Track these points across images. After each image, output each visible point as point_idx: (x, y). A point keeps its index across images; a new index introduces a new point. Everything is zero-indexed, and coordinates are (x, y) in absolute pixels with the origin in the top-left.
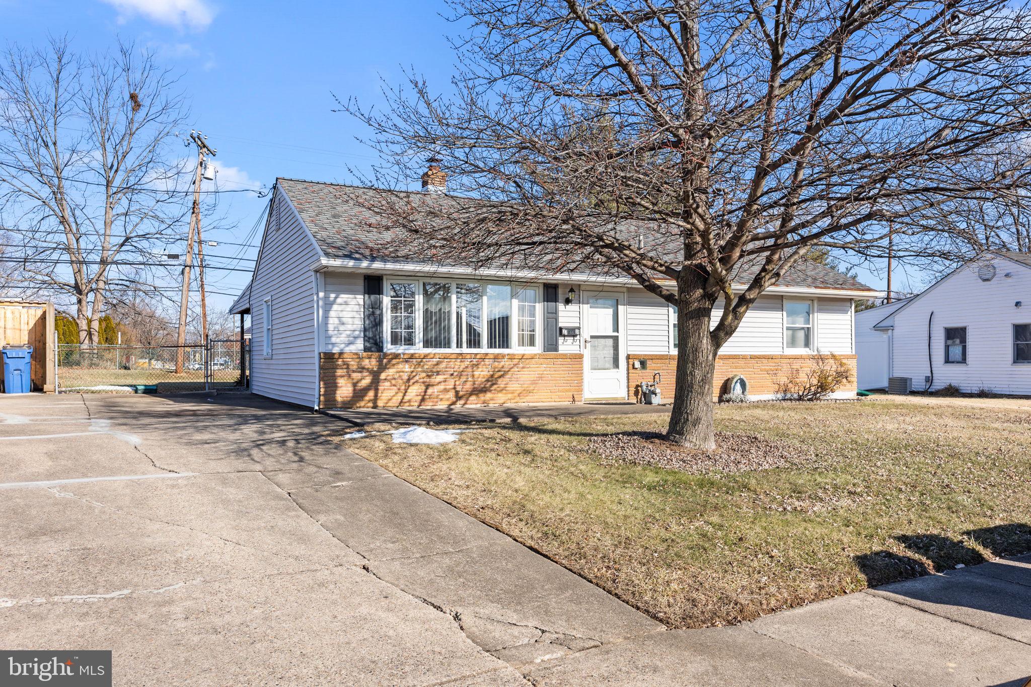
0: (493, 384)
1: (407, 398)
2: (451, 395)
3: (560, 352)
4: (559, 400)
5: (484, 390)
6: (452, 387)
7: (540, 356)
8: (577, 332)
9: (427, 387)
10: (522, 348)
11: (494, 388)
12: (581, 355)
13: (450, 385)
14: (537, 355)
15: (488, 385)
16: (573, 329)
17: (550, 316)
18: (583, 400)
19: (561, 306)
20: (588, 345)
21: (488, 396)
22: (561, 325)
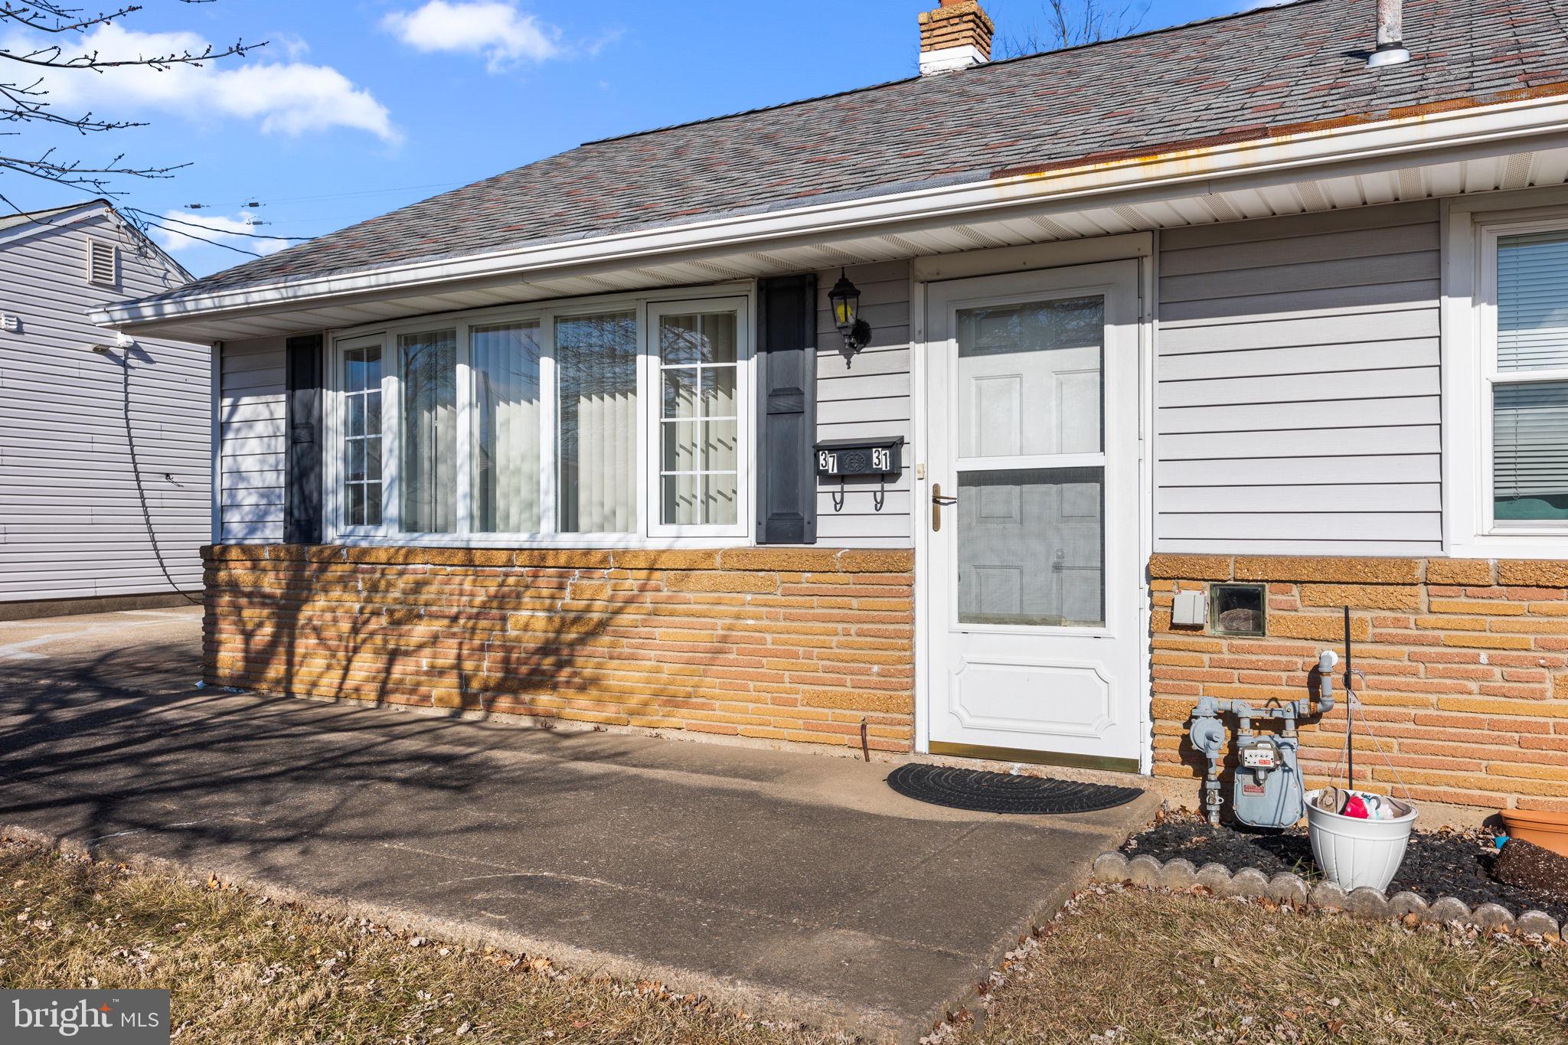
0: (560, 665)
1: (350, 684)
2: (447, 687)
3: (820, 544)
4: (804, 735)
5: (539, 680)
6: (451, 661)
7: (735, 561)
8: (880, 460)
9: (393, 656)
10: (671, 529)
11: (564, 674)
12: (910, 554)
13: (447, 654)
14: (727, 554)
15: (548, 662)
16: (864, 448)
17: (783, 403)
18: (922, 746)
19: (828, 362)
20: (949, 515)
21: (545, 700)
22: (823, 435)
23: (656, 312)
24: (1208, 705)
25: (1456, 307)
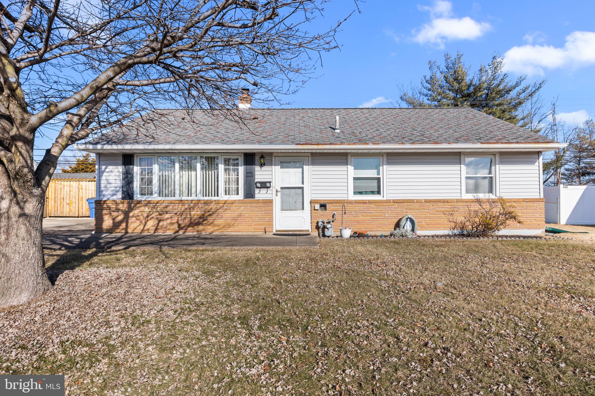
0: (204, 220)
1: (146, 228)
2: (175, 227)
3: (256, 198)
5: (198, 224)
6: (176, 221)
7: (240, 202)
8: (268, 185)
9: (160, 221)
10: (228, 196)
11: (205, 222)
12: (272, 200)
13: (175, 220)
14: (239, 200)
15: (201, 220)
16: (265, 183)
17: (249, 175)
18: (274, 231)
19: (257, 168)
20: (279, 194)
21: (201, 227)
22: (256, 180)
23: (223, 157)
24: (320, 220)
25: (349, 167)
